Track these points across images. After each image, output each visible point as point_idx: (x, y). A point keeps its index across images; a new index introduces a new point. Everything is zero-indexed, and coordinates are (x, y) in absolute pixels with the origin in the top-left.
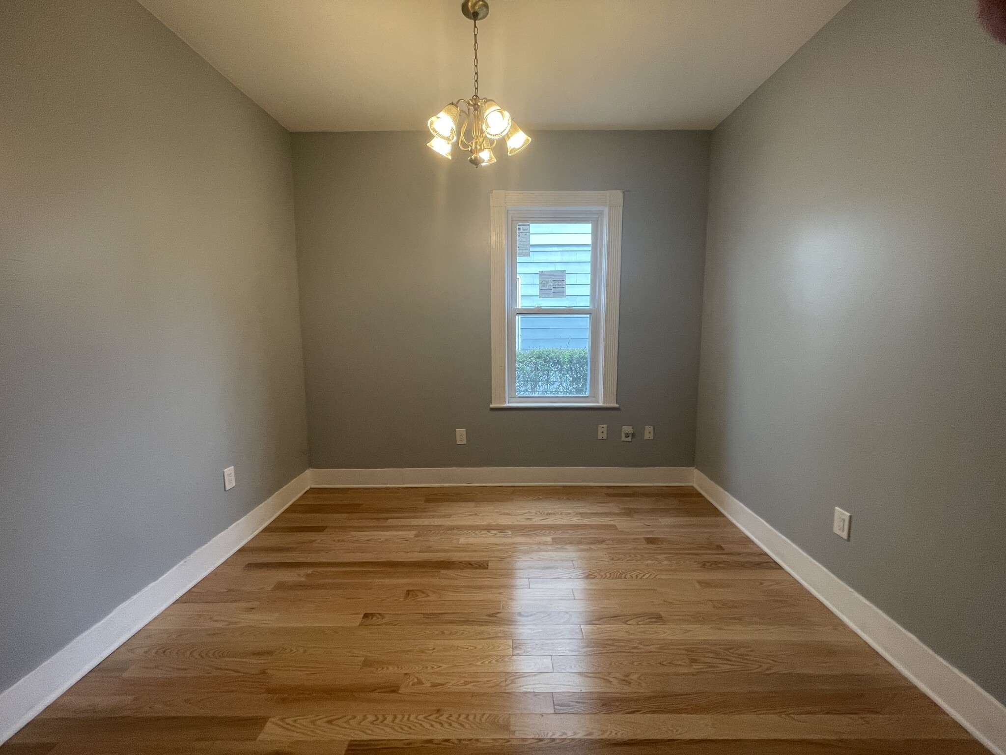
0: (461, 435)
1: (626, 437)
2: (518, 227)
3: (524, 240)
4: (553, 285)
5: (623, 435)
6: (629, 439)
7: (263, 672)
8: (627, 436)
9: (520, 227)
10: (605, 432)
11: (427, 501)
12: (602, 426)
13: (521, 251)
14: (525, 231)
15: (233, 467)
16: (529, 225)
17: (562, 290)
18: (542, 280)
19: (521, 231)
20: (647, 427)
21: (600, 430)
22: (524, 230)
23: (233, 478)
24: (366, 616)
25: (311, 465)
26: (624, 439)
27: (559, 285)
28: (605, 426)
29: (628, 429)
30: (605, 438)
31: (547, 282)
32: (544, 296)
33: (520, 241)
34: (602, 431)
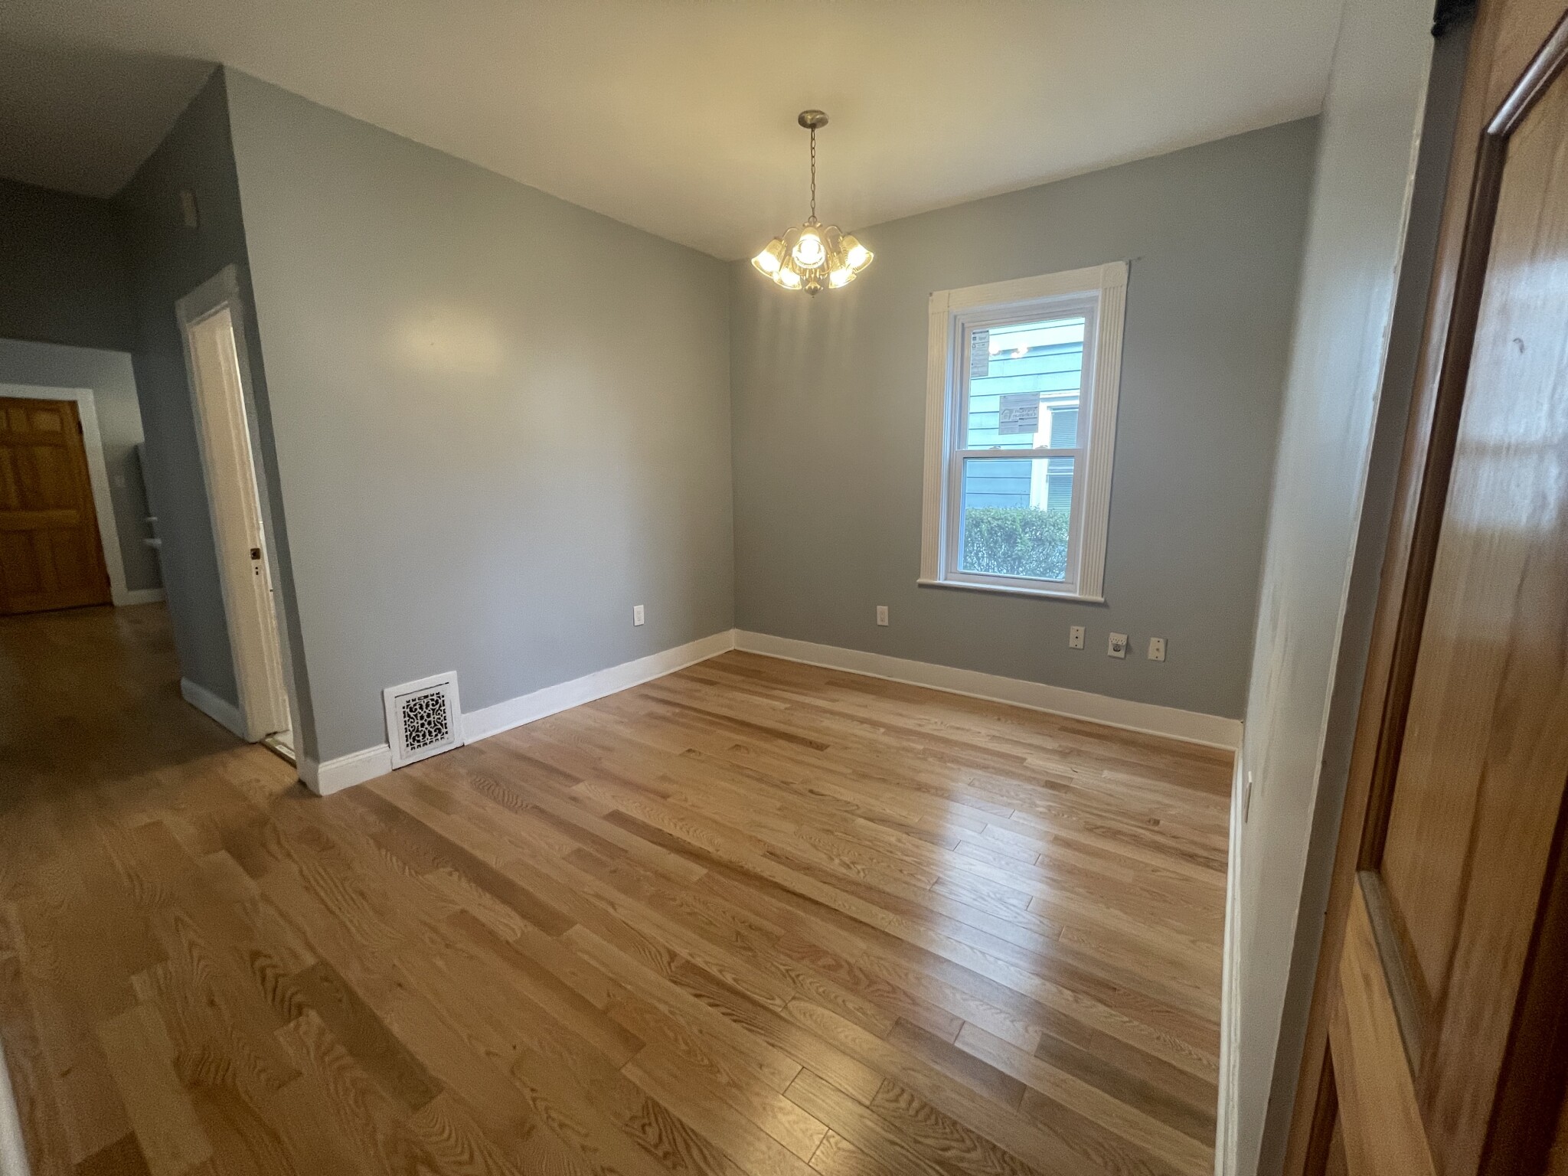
0: (882, 613)
1: (1114, 650)
2: (973, 336)
3: (980, 353)
4: (1020, 415)
5: (1111, 648)
6: (1121, 654)
7: (600, 759)
8: (1117, 649)
9: (976, 335)
10: (1081, 637)
11: (828, 683)
12: (1076, 628)
13: (976, 370)
14: (983, 341)
15: (642, 606)
16: (988, 331)
17: (1032, 422)
18: (1004, 408)
19: (978, 341)
20: (1154, 640)
21: (1073, 634)
22: (981, 339)
23: (642, 615)
24: (689, 751)
25: (737, 626)
26: (1111, 652)
27: (1028, 415)
28: (1082, 629)
29: (1120, 639)
30: (1080, 646)
31: (1011, 411)
32: (1005, 432)
33: (976, 356)
34: (1076, 635)
